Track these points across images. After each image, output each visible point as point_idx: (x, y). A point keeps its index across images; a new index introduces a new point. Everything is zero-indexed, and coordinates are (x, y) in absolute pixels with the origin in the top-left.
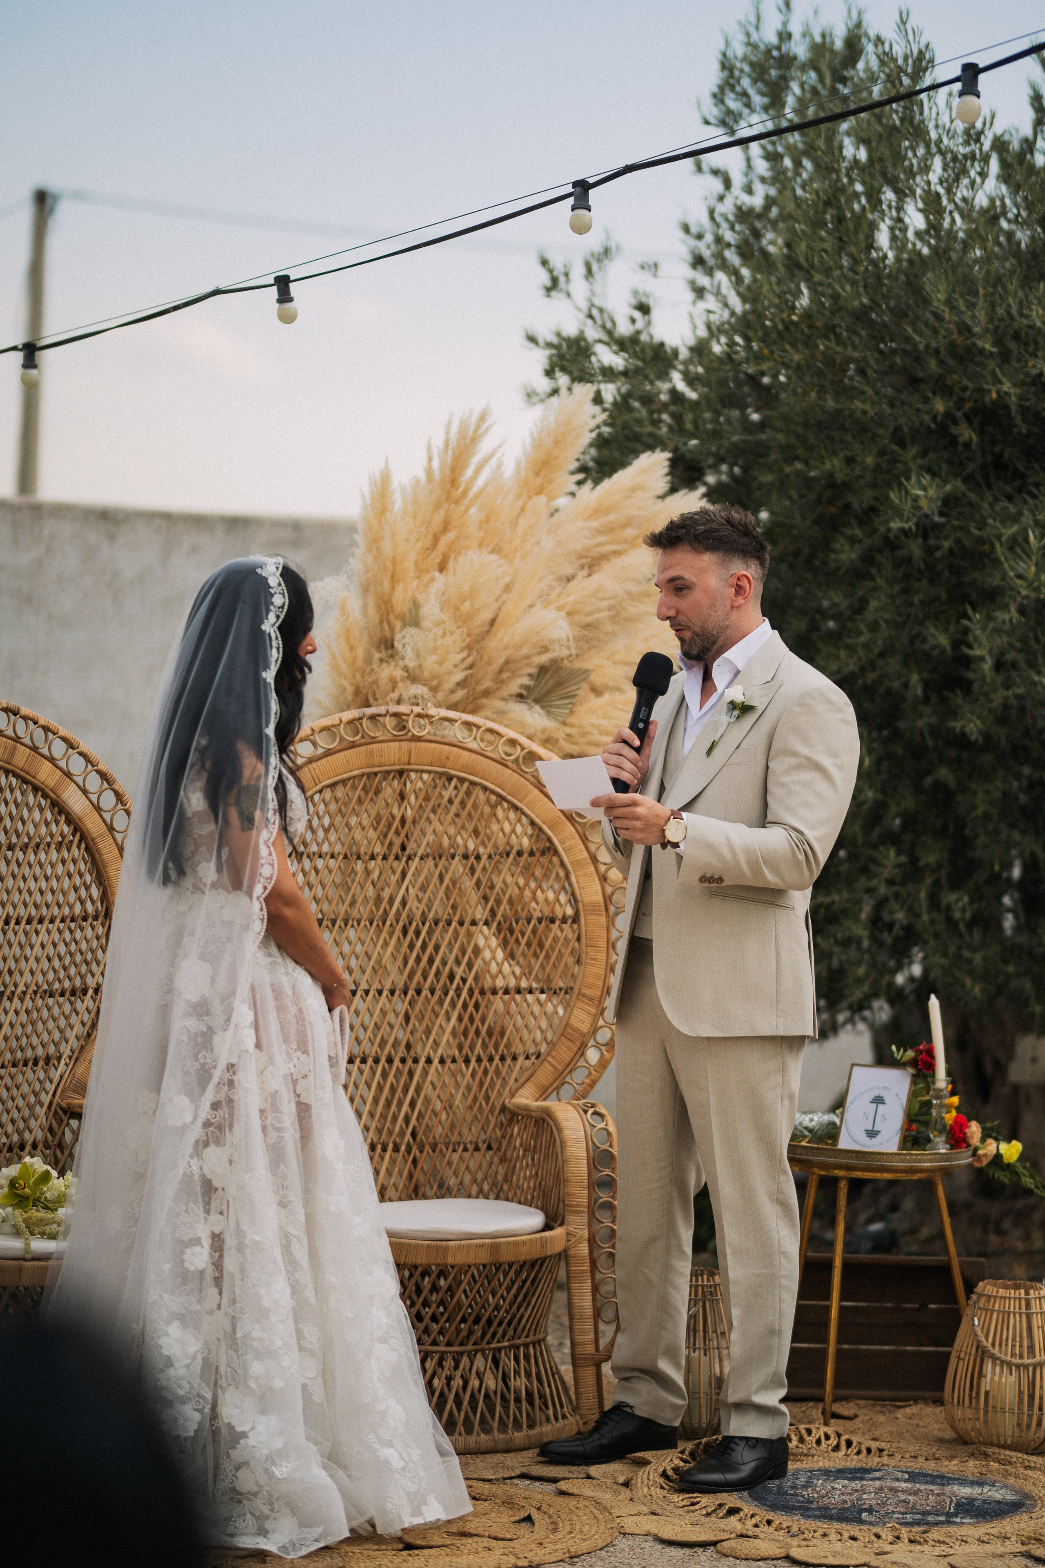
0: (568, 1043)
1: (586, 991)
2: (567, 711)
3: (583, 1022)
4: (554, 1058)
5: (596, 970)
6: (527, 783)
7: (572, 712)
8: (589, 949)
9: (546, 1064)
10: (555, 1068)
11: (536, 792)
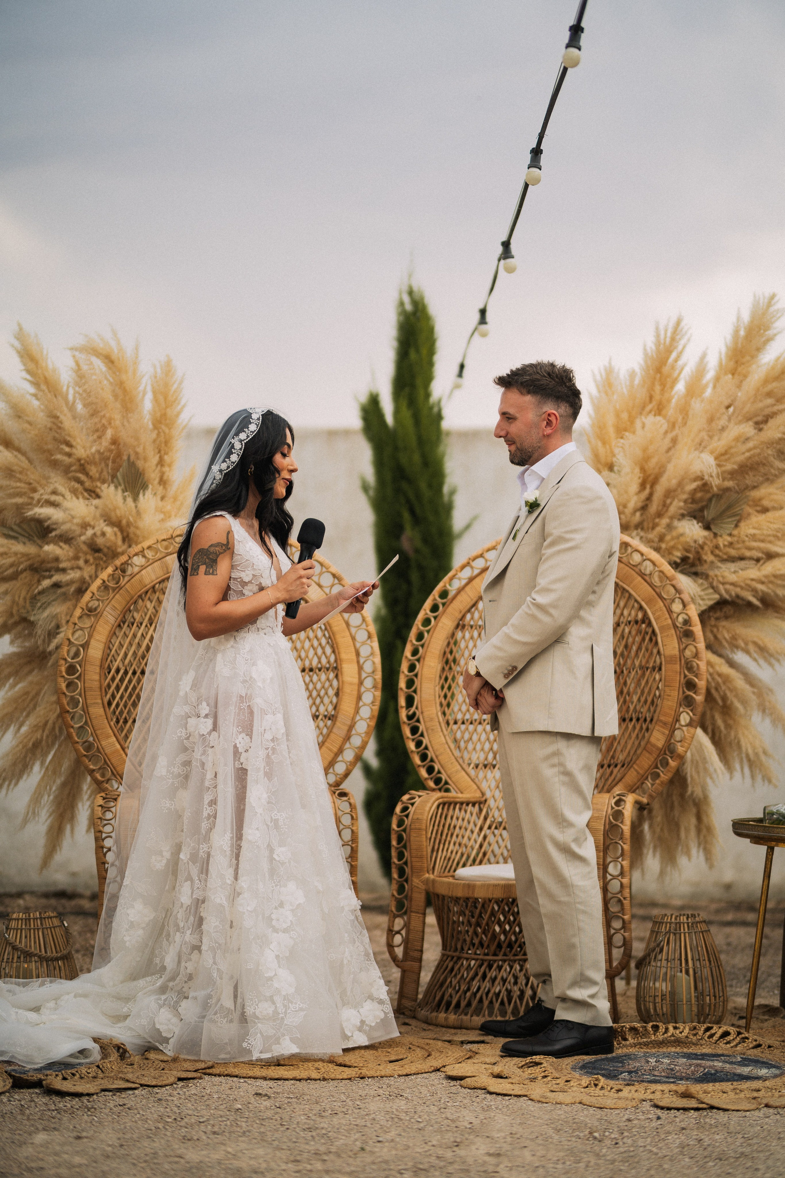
0: (647, 755)
1: (662, 718)
2: (733, 526)
3: (658, 740)
4: (638, 765)
5: (670, 703)
6: (633, 572)
7: (736, 526)
8: (667, 689)
9: (632, 770)
10: (638, 773)
11: (639, 578)
